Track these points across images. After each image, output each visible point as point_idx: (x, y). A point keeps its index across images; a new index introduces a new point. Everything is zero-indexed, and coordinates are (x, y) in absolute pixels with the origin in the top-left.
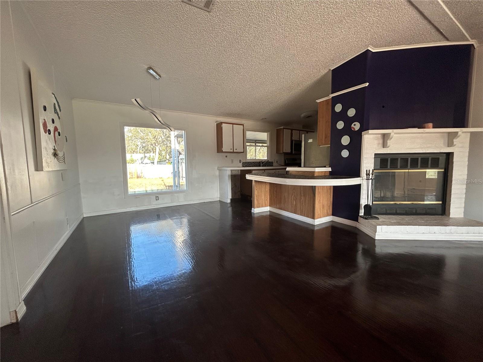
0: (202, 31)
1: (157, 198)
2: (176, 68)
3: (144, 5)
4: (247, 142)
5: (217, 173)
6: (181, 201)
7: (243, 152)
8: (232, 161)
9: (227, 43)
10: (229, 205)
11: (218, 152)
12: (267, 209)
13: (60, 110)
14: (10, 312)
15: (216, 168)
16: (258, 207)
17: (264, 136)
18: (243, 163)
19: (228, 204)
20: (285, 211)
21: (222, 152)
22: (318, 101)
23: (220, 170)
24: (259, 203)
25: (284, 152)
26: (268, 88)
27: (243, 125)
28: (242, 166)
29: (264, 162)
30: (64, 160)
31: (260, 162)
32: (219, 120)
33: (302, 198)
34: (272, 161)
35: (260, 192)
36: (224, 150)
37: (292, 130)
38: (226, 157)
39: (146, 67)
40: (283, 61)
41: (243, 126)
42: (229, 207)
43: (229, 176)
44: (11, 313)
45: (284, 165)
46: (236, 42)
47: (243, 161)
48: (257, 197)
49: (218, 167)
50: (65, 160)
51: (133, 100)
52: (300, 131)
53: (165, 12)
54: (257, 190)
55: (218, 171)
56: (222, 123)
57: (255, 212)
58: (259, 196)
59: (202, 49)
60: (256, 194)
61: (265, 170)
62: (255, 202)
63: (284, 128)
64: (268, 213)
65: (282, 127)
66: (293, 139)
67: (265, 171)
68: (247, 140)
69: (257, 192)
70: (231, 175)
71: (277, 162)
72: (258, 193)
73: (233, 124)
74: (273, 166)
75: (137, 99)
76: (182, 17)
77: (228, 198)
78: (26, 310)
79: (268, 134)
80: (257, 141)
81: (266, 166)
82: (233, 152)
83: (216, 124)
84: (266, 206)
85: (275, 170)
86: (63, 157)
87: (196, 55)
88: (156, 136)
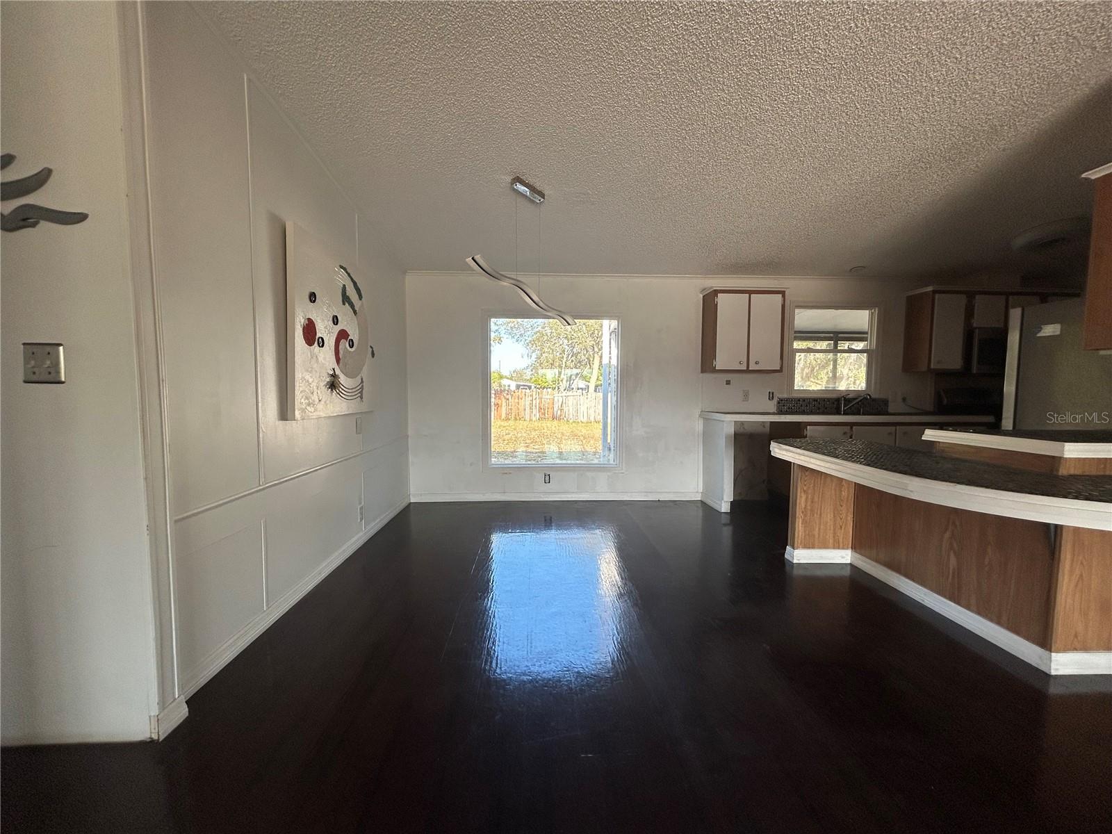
0: (616, 42)
1: (547, 478)
2: (572, 167)
3: (462, 21)
4: (796, 338)
5: (699, 426)
6: (601, 491)
7: (780, 371)
8: (746, 396)
9: (694, 54)
10: (725, 519)
11: (703, 371)
12: (843, 556)
13: (360, 297)
14: (150, 717)
15: (697, 412)
16: (806, 547)
17: (860, 319)
18: (780, 401)
19: (723, 515)
20: (913, 580)
21: (714, 370)
22: (1095, 174)
23: (706, 420)
24: (814, 536)
25: (932, 367)
26: (859, 170)
27: (783, 293)
28: (778, 408)
29: (855, 399)
30: (359, 395)
31: (838, 400)
32: (710, 285)
33: (989, 550)
34: (882, 396)
35: (816, 499)
36: (720, 363)
37: (971, 296)
38: (728, 383)
39: (509, 179)
40: (913, 55)
41: (784, 296)
42: (725, 525)
43: (727, 437)
44: (152, 718)
45: (932, 409)
46: (725, 41)
47: (781, 396)
48: (805, 516)
49: (702, 411)
50: (362, 395)
51: (469, 260)
52: (1010, 298)
53: (511, 23)
54: (804, 491)
55: (701, 422)
56: (716, 292)
57: (795, 561)
58: (812, 510)
59: (627, 95)
60: (803, 506)
61: (851, 425)
62: (799, 528)
63: (934, 292)
64: (847, 572)
65: (930, 289)
66: (975, 325)
67: (852, 428)
68: (796, 332)
69: (807, 498)
70: (736, 435)
71: (904, 399)
72: (809, 503)
73: (750, 292)
74: (888, 414)
75: (476, 258)
76: (554, 20)
77: (723, 499)
78: (187, 714)
79: (872, 315)
80: (840, 335)
81: (859, 414)
82: (748, 371)
83: (701, 296)
84: (837, 546)
85: (893, 428)
86: (360, 387)
87: (615, 116)
88: (596, 332)
